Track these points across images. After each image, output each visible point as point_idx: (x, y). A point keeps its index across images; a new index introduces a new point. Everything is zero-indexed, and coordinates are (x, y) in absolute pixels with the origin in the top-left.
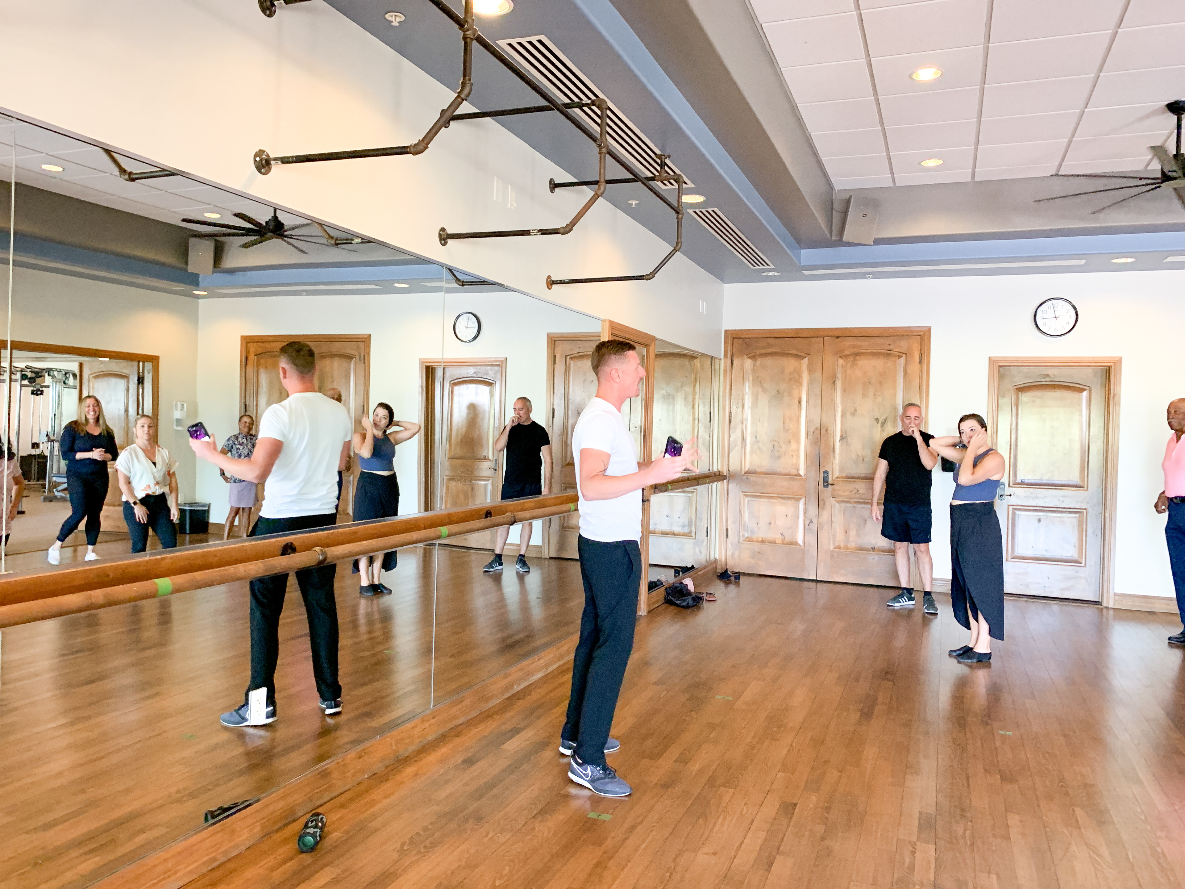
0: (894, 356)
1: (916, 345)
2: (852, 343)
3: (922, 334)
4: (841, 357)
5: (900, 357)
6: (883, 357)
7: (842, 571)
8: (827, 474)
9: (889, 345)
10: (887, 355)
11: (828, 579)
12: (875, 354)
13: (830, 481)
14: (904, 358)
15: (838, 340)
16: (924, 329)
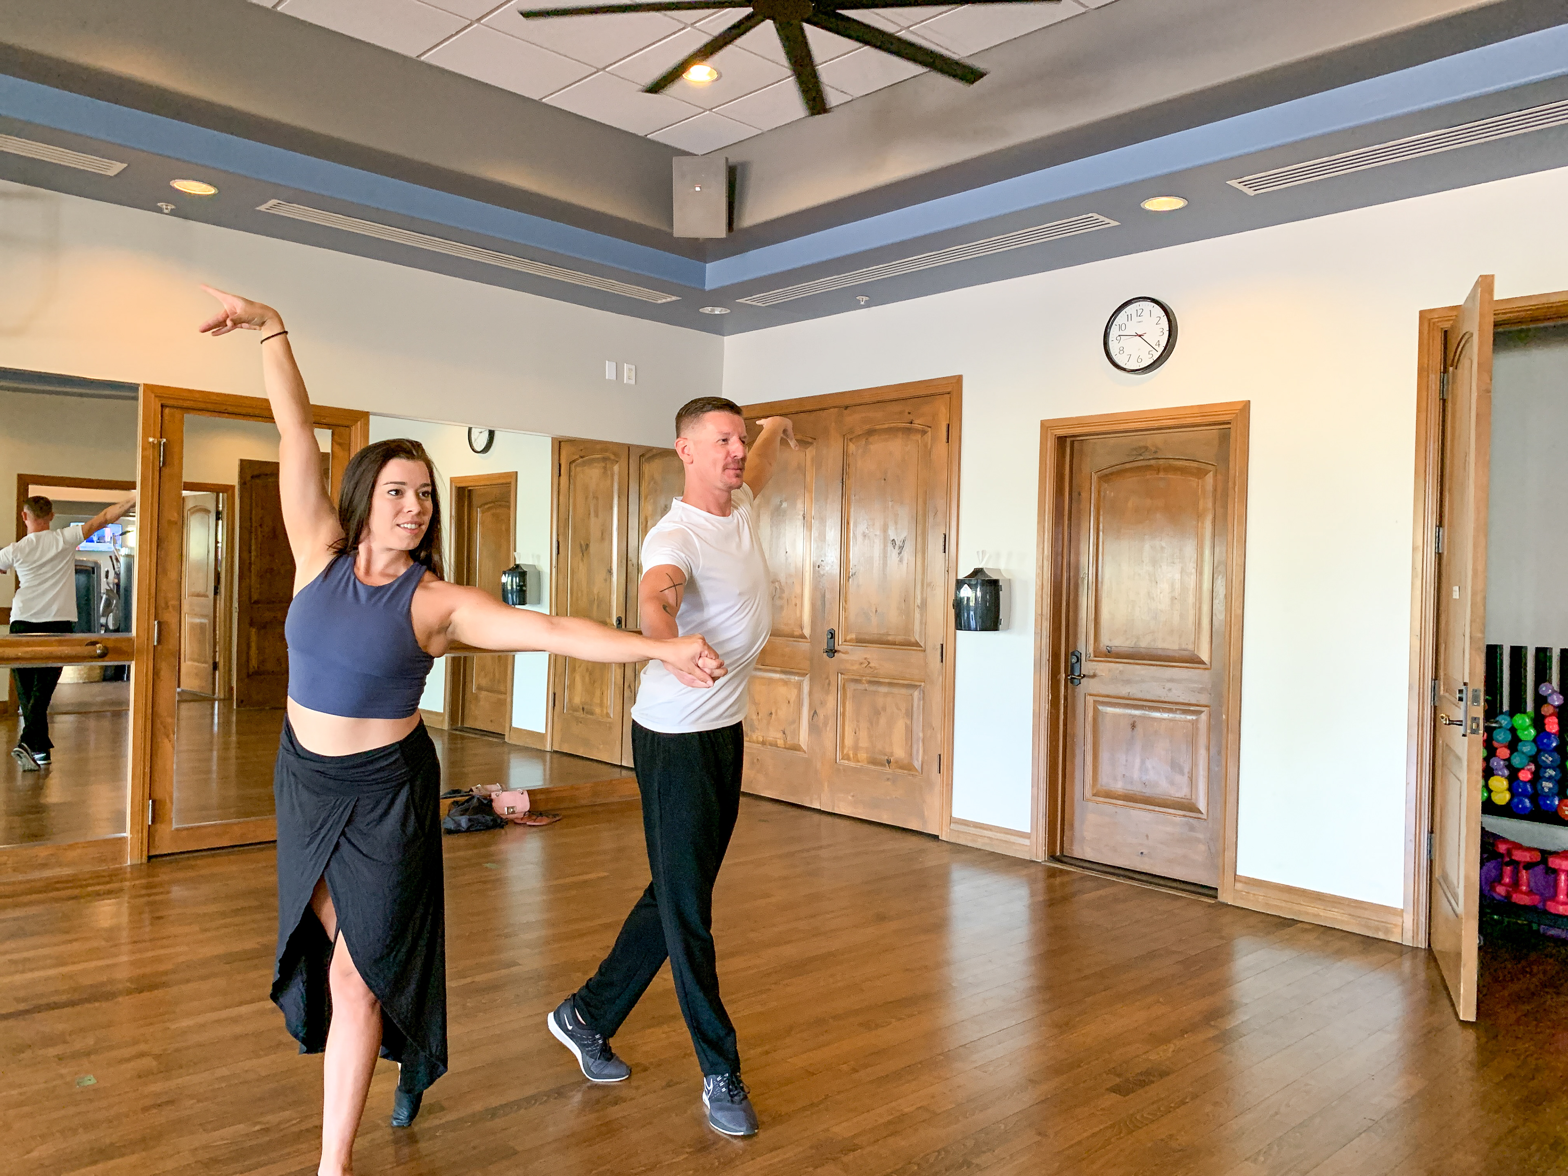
0: (917, 431)
1: (944, 410)
2: (863, 415)
3: (950, 389)
4: (851, 440)
5: (924, 432)
6: (903, 434)
7: (850, 798)
8: (832, 635)
9: (909, 413)
10: (908, 431)
11: (833, 809)
12: (892, 431)
13: (837, 648)
14: (929, 434)
15: (846, 412)
16: (953, 380)
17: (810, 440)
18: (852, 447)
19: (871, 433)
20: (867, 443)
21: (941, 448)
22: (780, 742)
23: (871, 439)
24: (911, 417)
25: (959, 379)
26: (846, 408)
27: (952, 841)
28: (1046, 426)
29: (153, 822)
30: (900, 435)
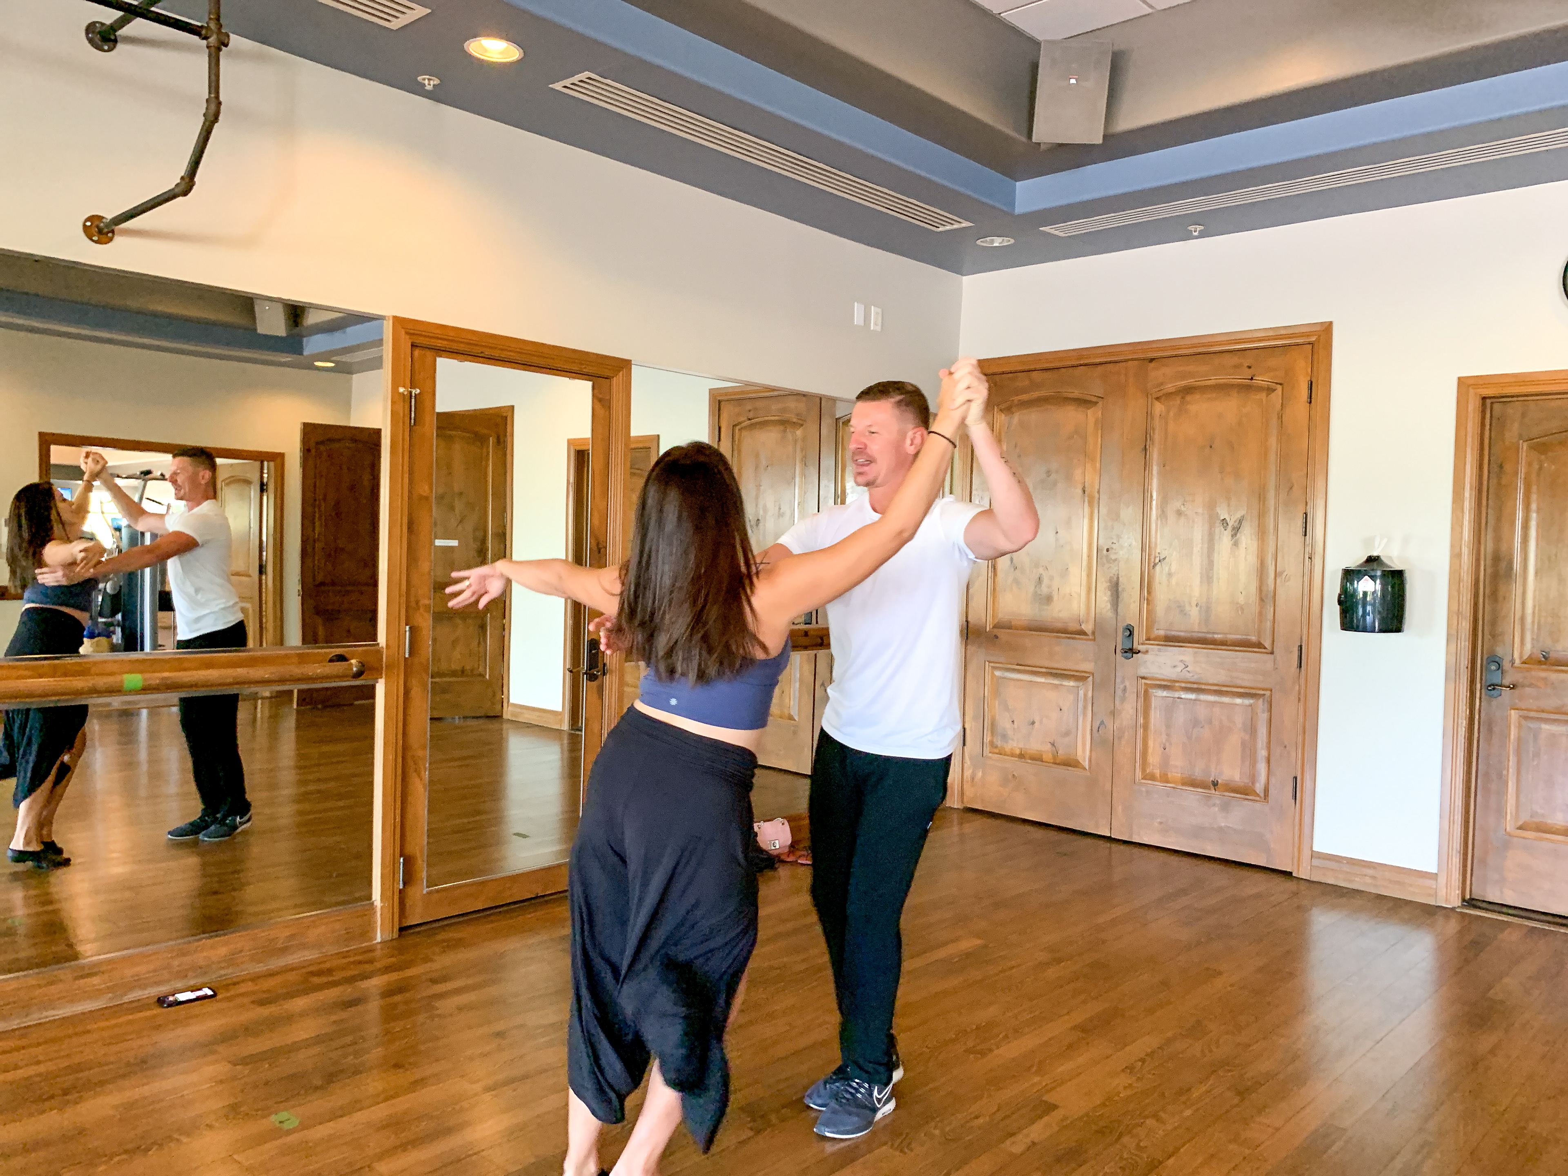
0: (1260, 389)
1: (1302, 364)
2: (1177, 369)
3: (1313, 339)
4: (1157, 399)
5: (1270, 390)
6: (1238, 392)
7: (1156, 824)
8: (1130, 632)
9: (1249, 367)
10: (1247, 388)
11: (1131, 836)
12: (1223, 389)
13: (1136, 646)
14: (1280, 392)
15: (1152, 365)
16: (1318, 328)
17: (1094, 399)
18: (1159, 408)
19: (1188, 390)
20: (1183, 402)
21: (1299, 408)
22: (1048, 757)
23: (1188, 398)
24: (1251, 372)
25: (1327, 328)
26: (1153, 360)
27: (1315, 878)
28: (1464, 384)
29: (405, 884)
30: (1234, 393)
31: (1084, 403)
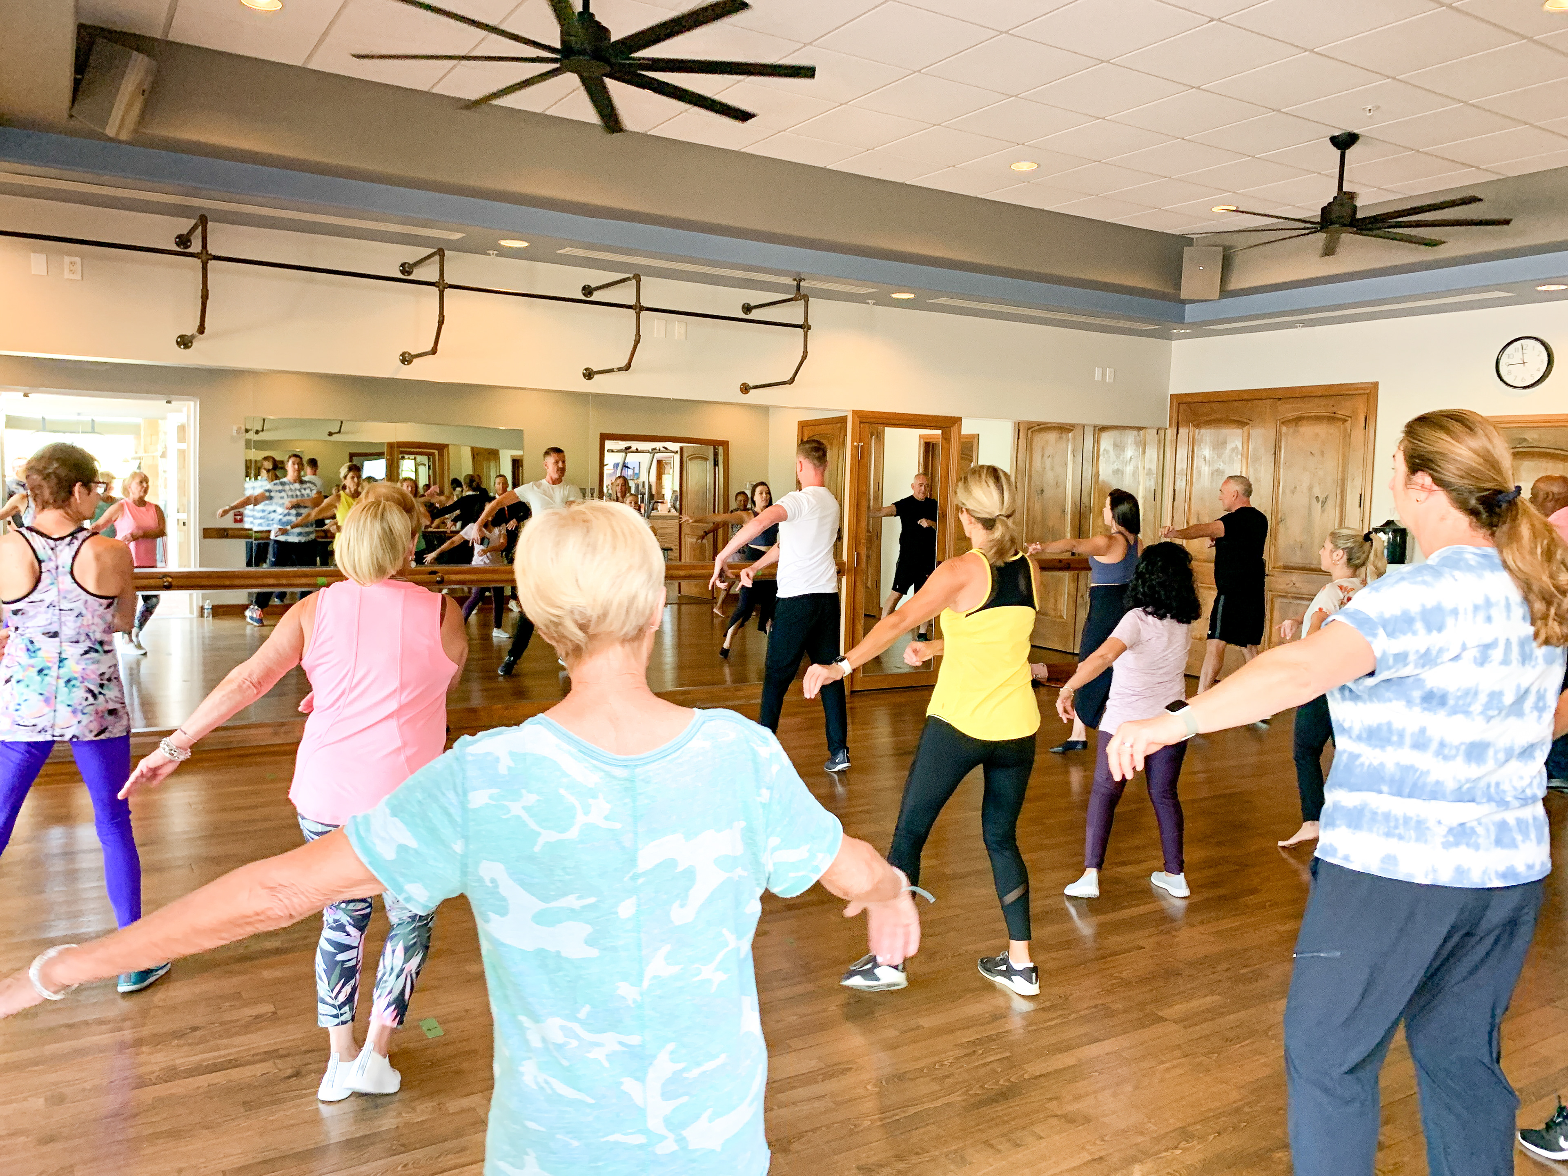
0: (1340, 419)
1: (1362, 406)
2: (1294, 405)
3: (1368, 391)
4: (1283, 423)
5: (1345, 421)
6: (1327, 421)
9: (1333, 406)
10: (1332, 419)
12: (1318, 419)
14: (1349, 422)
15: (1279, 402)
16: (1370, 385)
17: (1247, 421)
18: (1284, 429)
19: (1300, 419)
20: (1298, 426)
21: (1359, 432)
23: (1300, 423)
24: (1334, 409)
25: (1376, 385)
26: (1280, 399)
30: (1325, 421)
31: (1241, 424)
